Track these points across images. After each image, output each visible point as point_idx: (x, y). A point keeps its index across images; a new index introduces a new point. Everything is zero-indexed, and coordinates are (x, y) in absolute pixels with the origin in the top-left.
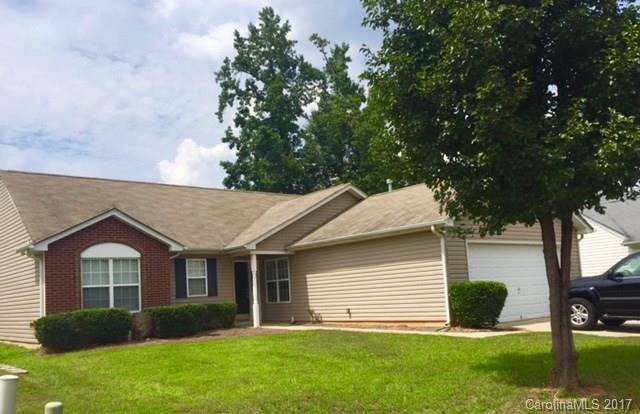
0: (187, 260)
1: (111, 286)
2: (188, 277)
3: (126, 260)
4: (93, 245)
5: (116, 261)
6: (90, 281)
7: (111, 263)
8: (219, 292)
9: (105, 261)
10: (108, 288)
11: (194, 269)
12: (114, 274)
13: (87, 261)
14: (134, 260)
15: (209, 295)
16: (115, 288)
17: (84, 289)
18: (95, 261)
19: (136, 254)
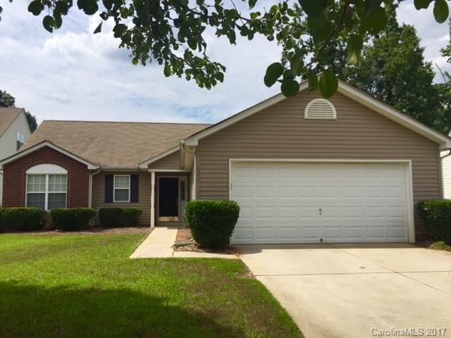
0: (114, 176)
1: (47, 192)
2: (114, 188)
3: (58, 176)
4: (34, 165)
5: (51, 176)
6: (32, 189)
7: (47, 177)
8: (140, 199)
9: (44, 176)
10: (44, 194)
11: (120, 182)
12: (49, 185)
13: (30, 176)
14: (64, 176)
15: (131, 202)
16: (49, 194)
17: (28, 194)
18: (37, 176)
19: (65, 172)
